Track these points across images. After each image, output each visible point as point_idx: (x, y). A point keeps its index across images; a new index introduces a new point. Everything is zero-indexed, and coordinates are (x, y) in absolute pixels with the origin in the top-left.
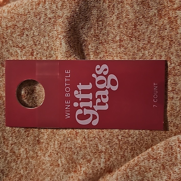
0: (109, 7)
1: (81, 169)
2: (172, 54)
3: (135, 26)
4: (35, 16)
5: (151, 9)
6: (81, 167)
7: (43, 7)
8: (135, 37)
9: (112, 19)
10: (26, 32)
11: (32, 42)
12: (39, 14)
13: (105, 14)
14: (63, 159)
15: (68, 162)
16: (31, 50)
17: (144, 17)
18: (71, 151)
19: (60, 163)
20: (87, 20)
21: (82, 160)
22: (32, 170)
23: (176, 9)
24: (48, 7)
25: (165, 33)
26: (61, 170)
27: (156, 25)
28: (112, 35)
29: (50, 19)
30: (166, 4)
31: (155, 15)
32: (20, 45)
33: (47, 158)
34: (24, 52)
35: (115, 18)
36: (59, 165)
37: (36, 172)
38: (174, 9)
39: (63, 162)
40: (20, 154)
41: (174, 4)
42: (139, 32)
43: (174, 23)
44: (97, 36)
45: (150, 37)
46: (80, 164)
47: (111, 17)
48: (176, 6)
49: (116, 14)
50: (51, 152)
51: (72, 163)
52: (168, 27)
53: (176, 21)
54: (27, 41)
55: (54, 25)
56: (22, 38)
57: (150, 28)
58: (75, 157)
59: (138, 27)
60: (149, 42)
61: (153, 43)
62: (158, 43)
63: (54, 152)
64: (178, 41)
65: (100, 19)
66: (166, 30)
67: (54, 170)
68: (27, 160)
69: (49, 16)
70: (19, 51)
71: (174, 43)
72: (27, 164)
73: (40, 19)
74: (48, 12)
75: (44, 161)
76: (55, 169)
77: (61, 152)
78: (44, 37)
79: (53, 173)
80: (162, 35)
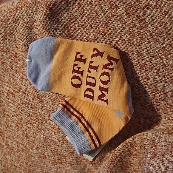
0: (78, 9)
1: (66, 161)
2: (143, 50)
3: (106, 24)
4: (15, 22)
5: (119, 9)
6: (66, 159)
7: (20, 13)
8: (108, 35)
9: (84, 20)
10: (8, 37)
11: (14, 46)
12: (17, 20)
13: (76, 16)
14: (49, 151)
15: (54, 155)
16: (14, 52)
17: (113, 16)
18: (55, 144)
19: (46, 155)
20: (60, 22)
21: (65, 153)
22: (23, 162)
23: (144, 8)
24: (24, 13)
25: (135, 30)
26: (48, 161)
27: (126, 22)
28: (86, 35)
29: (27, 23)
30: (133, 3)
31: (123, 13)
32: (5, 49)
33: (35, 151)
34: (9, 55)
35: (86, 19)
36: (46, 157)
37: (27, 164)
38: (141, 8)
39: (49, 154)
40: (13, 148)
41: (141, 3)
42: (111, 30)
43: (143, 21)
44: (72, 36)
45: (121, 34)
46: (64, 156)
47: (82, 18)
48: (143, 5)
49: (87, 15)
50: (37, 146)
51: (57, 155)
52: (137, 24)
53: (145, 19)
54: (10, 45)
55: (31, 28)
56: (6, 42)
57: (121, 25)
58: (59, 149)
59: (109, 25)
60: (121, 39)
61: (125, 40)
62: (129, 40)
63: (41, 145)
64: (148, 38)
65: (72, 21)
66: (136, 27)
67: (42, 162)
68: (18, 153)
69: (26, 21)
70: (4, 55)
71: (144, 40)
72: (19, 157)
73: (18, 24)
74: (25, 17)
75: (32, 154)
76: (44, 161)
77: (47, 145)
78: (23, 40)
79: (42, 164)
80: (133, 32)
